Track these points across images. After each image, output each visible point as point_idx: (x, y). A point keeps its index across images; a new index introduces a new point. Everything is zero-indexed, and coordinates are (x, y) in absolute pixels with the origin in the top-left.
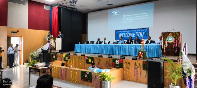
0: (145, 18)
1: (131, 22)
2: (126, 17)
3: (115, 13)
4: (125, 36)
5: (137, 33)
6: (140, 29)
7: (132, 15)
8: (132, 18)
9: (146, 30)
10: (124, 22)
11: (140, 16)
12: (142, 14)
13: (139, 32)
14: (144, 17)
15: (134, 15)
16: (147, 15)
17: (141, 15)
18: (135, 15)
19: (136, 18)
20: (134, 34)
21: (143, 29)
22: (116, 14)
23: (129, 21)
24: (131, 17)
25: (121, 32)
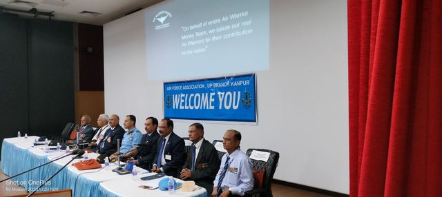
0: (244, 32)
1: (203, 50)
2: (189, 32)
3: (162, 20)
4: (188, 105)
5: (219, 93)
6: (228, 78)
7: (205, 24)
8: (203, 37)
9: (248, 82)
10: (184, 53)
11: (227, 28)
12: (232, 17)
13: (225, 90)
14: (241, 29)
15: (210, 23)
16: (249, 23)
17: (230, 22)
18: (215, 22)
19: (216, 34)
20: (212, 100)
21: (237, 78)
22: (164, 23)
23: (197, 46)
24: (201, 34)
25: (177, 88)
